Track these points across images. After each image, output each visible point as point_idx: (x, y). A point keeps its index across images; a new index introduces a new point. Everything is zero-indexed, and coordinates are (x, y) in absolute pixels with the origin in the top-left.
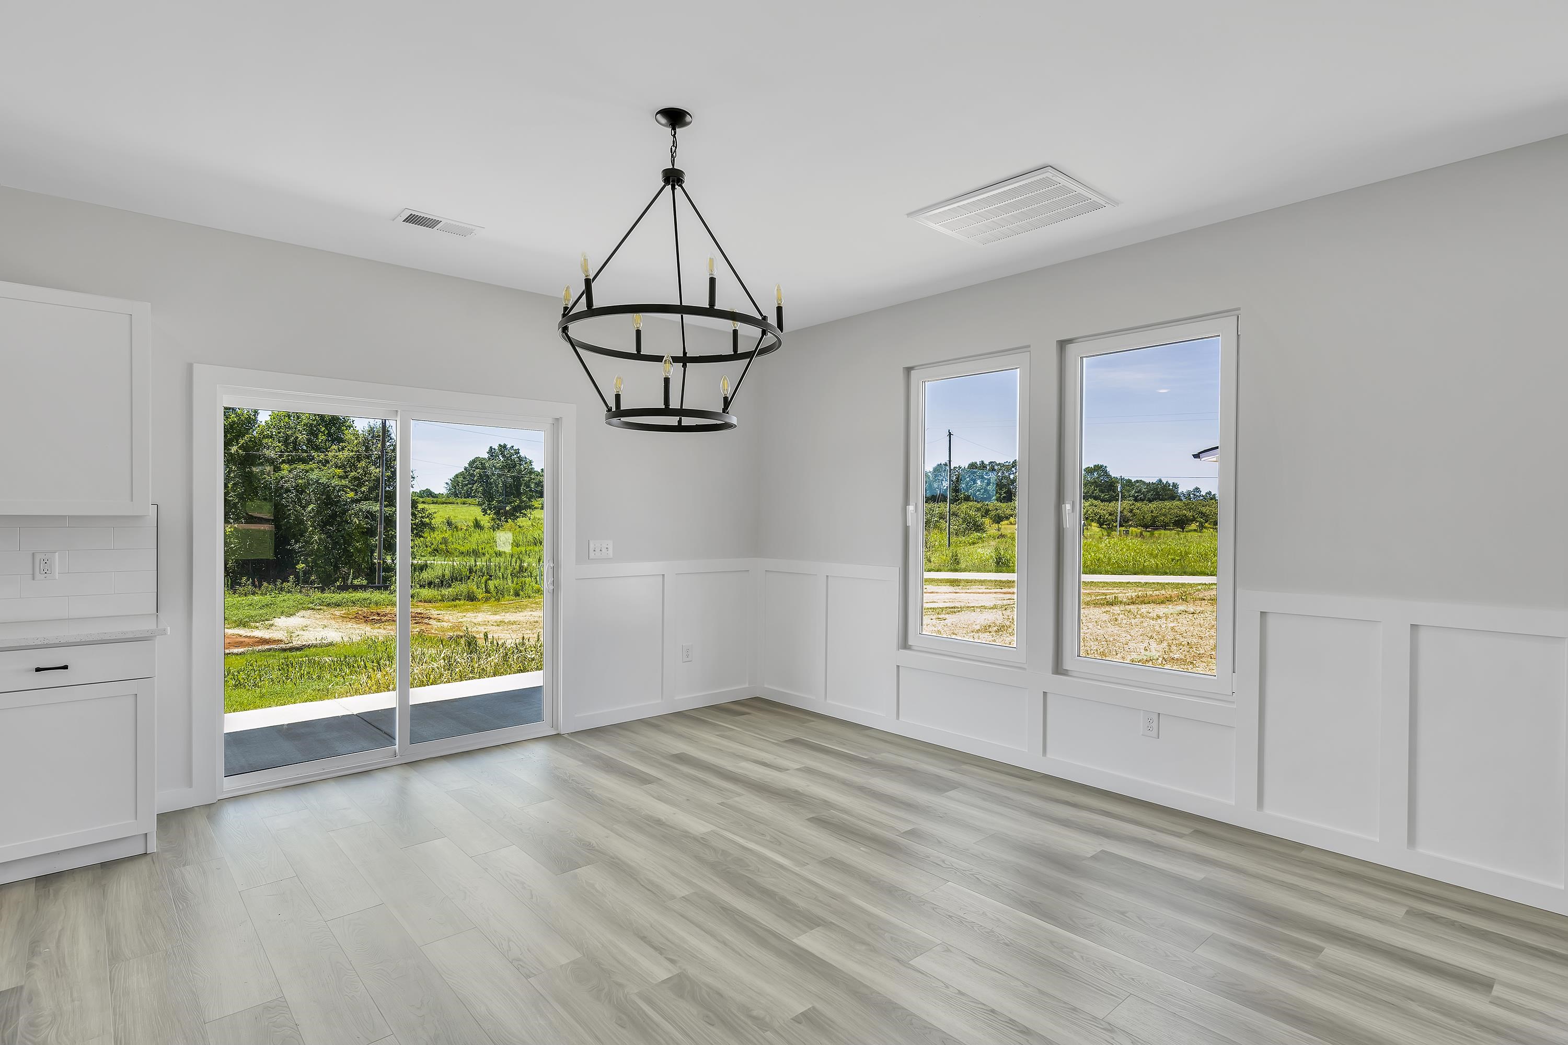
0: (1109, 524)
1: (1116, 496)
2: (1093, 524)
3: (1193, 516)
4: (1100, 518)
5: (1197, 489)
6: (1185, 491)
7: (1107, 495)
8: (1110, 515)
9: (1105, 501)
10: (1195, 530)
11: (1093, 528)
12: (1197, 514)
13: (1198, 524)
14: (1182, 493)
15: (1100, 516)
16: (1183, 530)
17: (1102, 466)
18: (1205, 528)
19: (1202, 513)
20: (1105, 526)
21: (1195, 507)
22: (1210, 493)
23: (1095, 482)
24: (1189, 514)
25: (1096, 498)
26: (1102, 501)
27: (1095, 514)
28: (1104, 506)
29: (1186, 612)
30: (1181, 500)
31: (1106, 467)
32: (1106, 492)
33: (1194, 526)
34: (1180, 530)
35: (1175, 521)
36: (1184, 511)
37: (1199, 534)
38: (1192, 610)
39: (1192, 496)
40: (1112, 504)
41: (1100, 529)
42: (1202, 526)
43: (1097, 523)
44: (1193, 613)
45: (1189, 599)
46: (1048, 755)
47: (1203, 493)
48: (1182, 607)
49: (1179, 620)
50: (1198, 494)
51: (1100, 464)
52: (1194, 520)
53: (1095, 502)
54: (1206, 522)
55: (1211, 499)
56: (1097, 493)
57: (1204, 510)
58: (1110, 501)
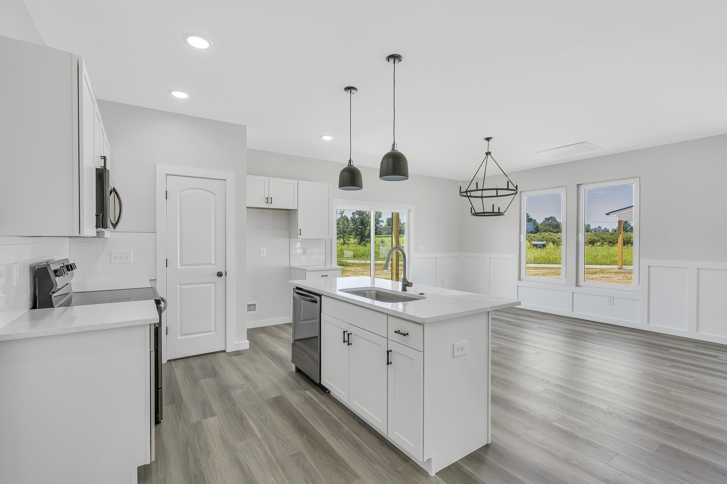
0: (558, 243)
1: (560, 230)
2: (550, 243)
3: (598, 239)
4: (553, 240)
5: (600, 227)
6: (593, 228)
7: (556, 230)
8: (558, 239)
9: (555, 233)
10: (599, 246)
11: (550, 245)
12: (600, 238)
13: (601, 243)
14: (592, 229)
15: (554, 239)
16: (593, 246)
17: (553, 217)
18: (604, 244)
19: (603, 238)
20: (555, 244)
21: (599, 235)
22: (606, 229)
23: (550, 224)
24: (596, 238)
25: (551, 231)
26: (554, 233)
27: (551, 239)
28: (555, 235)
29: (604, 277)
30: (592, 232)
31: (555, 217)
32: (555, 229)
33: (599, 244)
34: (592, 245)
35: (590, 241)
36: (594, 237)
37: (602, 247)
38: (607, 276)
39: (597, 230)
40: (559, 234)
41: (553, 245)
42: (602, 244)
43: (552, 242)
44: (608, 277)
45: (604, 272)
46: (574, 312)
47: (603, 229)
48: (603, 275)
49: (602, 280)
50: (600, 229)
51: (553, 216)
52: (599, 241)
53: (551, 233)
54: (605, 242)
55: (607, 231)
56: (551, 229)
57: (603, 236)
58: (557, 233)
